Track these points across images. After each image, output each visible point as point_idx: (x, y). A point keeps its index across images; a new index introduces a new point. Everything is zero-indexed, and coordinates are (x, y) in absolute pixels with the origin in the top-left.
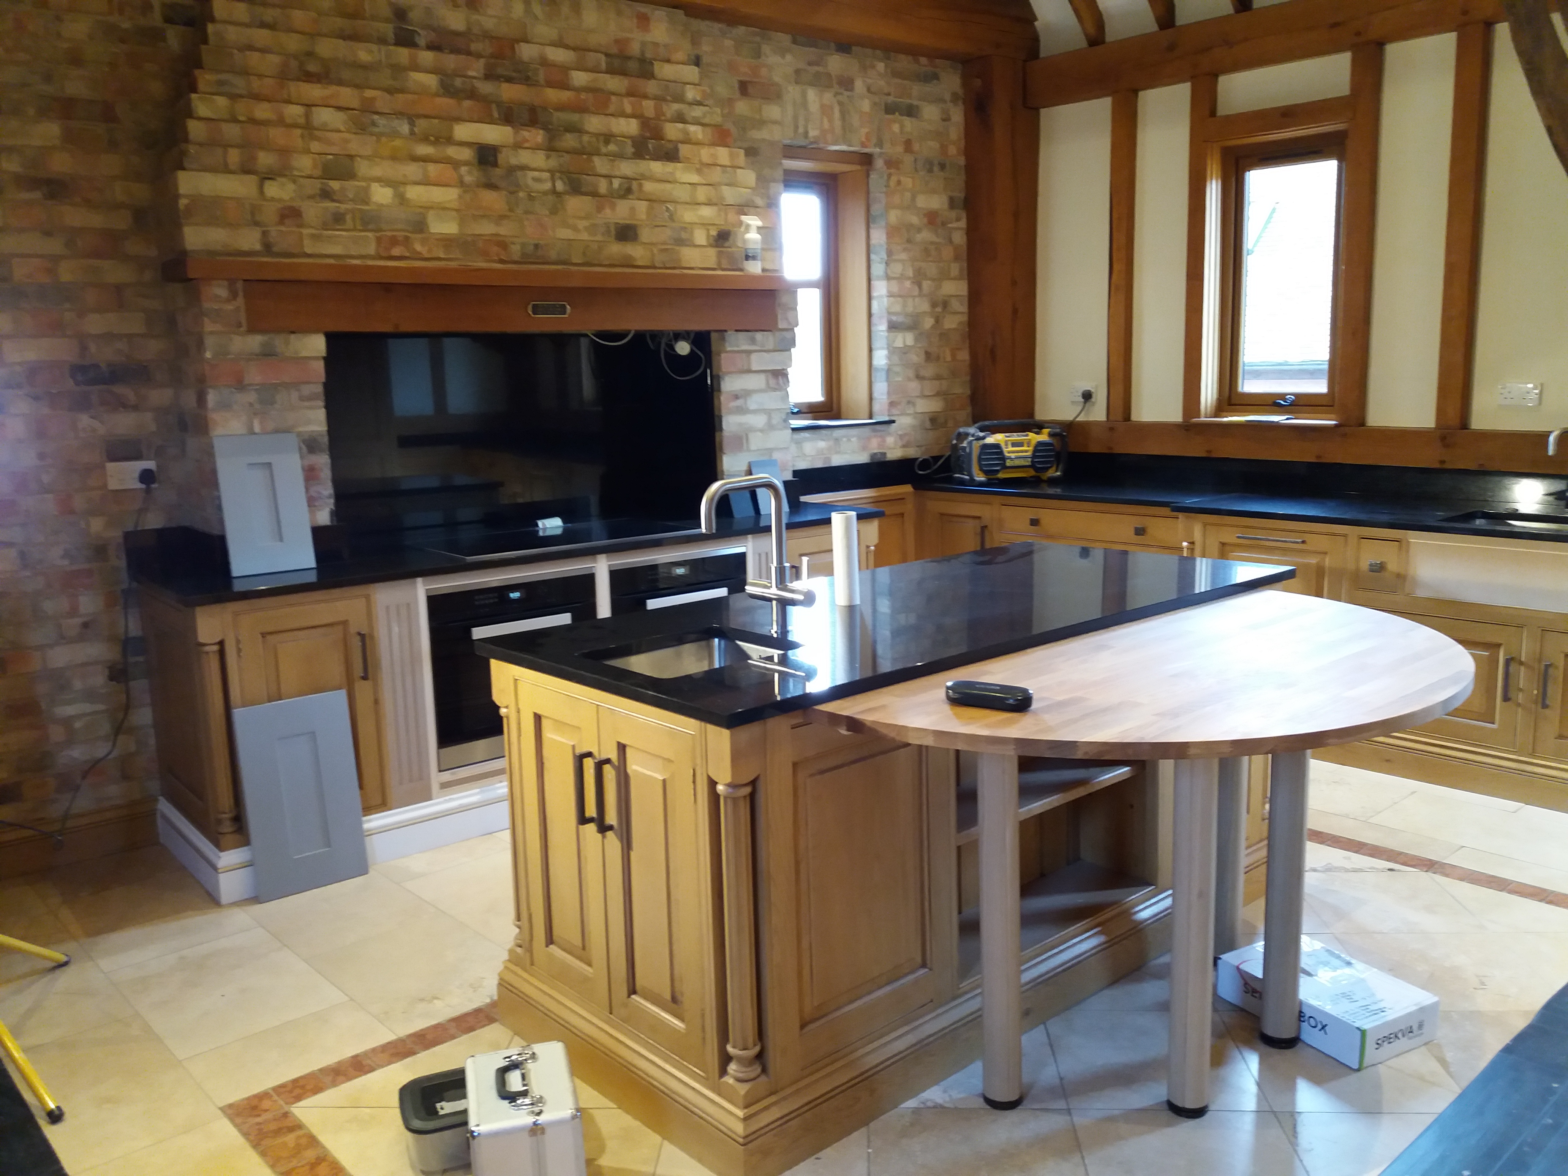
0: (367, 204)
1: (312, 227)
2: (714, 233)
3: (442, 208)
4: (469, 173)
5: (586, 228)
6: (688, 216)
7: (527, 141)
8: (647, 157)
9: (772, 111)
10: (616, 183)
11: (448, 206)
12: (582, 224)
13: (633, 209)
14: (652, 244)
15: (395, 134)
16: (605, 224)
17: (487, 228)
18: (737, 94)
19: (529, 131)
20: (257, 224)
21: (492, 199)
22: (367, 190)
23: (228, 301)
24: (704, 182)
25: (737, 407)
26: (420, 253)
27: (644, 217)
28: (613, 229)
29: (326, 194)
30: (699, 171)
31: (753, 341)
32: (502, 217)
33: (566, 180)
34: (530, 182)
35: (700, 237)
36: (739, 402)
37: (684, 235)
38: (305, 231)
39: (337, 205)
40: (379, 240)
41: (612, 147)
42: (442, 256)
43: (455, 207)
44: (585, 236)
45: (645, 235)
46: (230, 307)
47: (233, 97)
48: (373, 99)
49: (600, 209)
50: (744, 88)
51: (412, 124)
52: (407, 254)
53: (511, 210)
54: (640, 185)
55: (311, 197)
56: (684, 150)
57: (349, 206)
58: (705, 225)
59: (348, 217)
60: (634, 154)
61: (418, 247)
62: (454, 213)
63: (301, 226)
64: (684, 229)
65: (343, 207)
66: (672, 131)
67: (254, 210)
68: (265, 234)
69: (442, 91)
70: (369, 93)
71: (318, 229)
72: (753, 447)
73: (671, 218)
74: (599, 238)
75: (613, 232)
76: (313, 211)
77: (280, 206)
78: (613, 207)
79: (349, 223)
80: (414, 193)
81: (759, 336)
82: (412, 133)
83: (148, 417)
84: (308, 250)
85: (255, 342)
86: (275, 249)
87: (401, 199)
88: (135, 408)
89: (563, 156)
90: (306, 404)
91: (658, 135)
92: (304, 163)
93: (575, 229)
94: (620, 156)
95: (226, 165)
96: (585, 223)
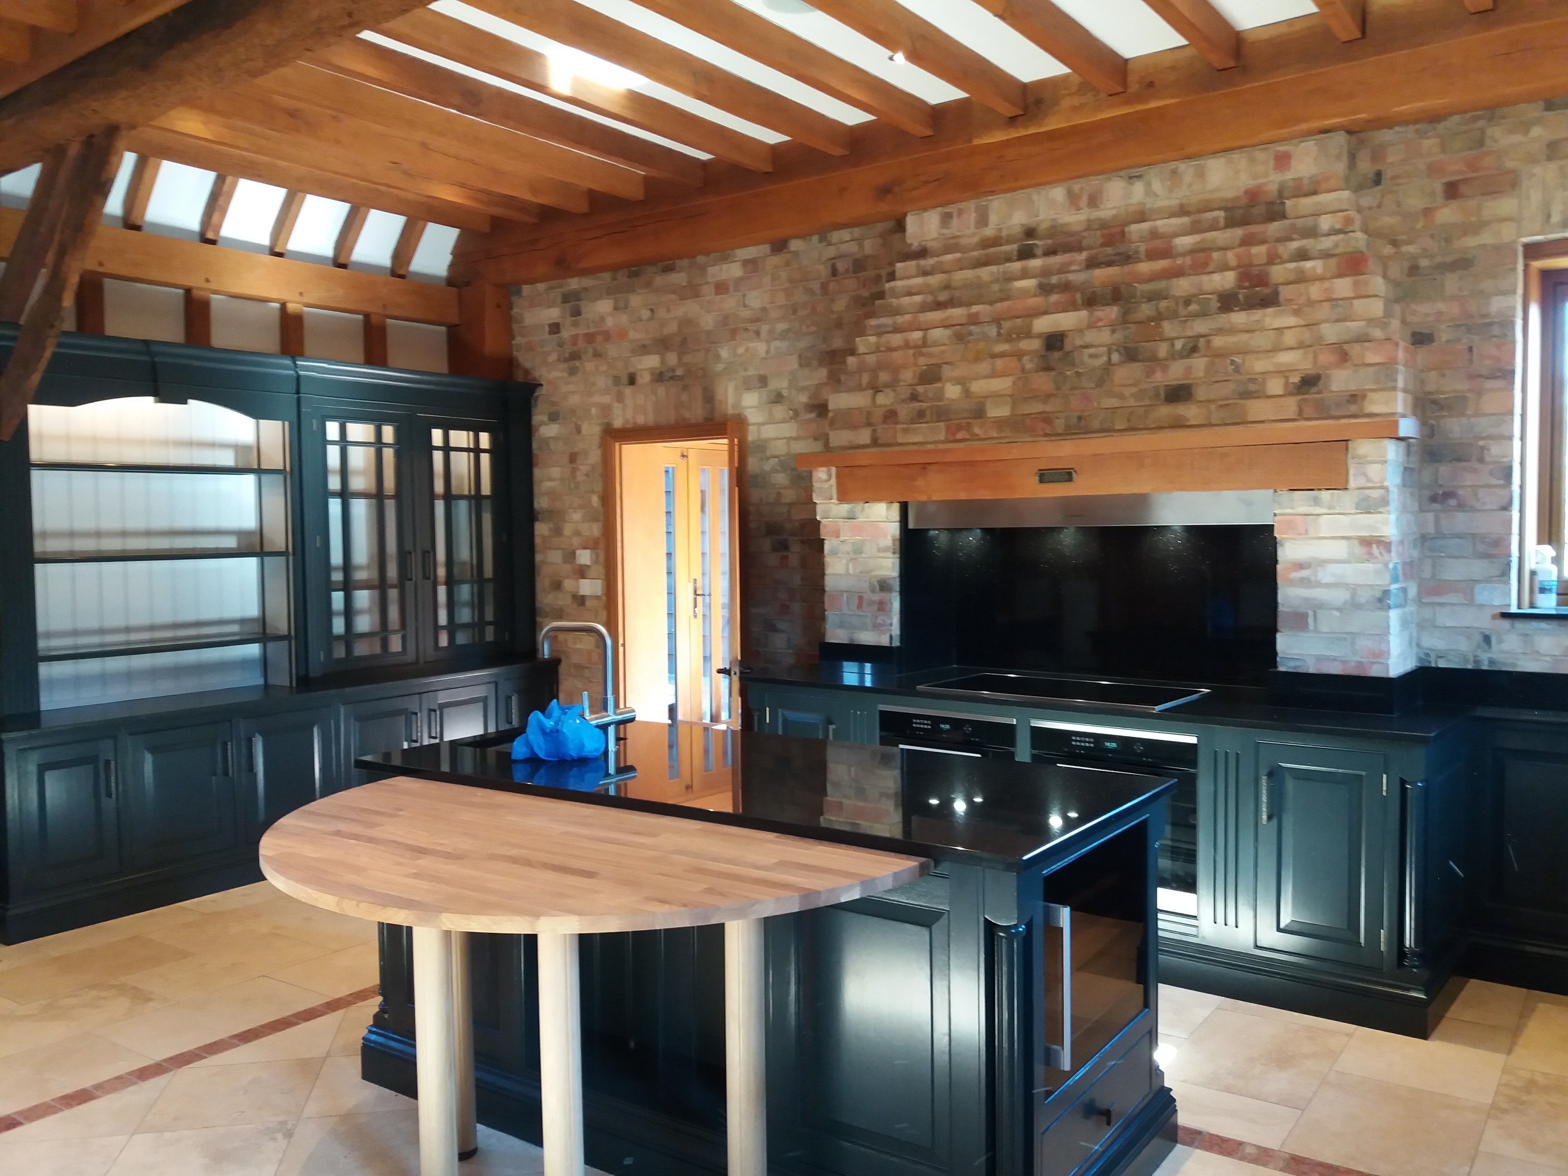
0: (941, 400)
1: (903, 423)
3: (996, 396)
4: (1031, 361)
5: (1133, 395)
6: (1260, 365)
7: (1100, 320)
9: (1505, 205)
10: (1179, 345)
11: (1003, 393)
13: (1189, 369)
14: (1209, 401)
15: (986, 337)
16: (1154, 387)
17: (1036, 407)
19: (1103, 310)
20: (869, 424)
21: (1043, 382)
22: (942, 390)
23: (826, 481)
25: (1302, 579)
26: (978, 435)
27: (1201, 374)
28: (1162, 392)
30: (1297, 313)
31: (1316, 502)
33: (1123, 351)
34: (1086, 359)
35: (1275, 386)
36: (1305, 573)
37: (1252, 387)
38: (899, 427)
39: (921, 404)
40: (948, 428)
42: (995, 435)
44: (1132, 402)
45: (1201, 393)
46: (826, 485)
51: (999, 327)
52: (968, 437)
53: (1058, 388)
54: (1209, 342)
55: (904, 401)
56: (1285, 292)
57: (929, 404)
58: (1283, 373)
59: (928, 413)
60: (1220, 308)
61: (977, 430)
62: (1009, 399)
63: (897, 423)
64: (1252, 380)
67: (869, 414)
68: (874, 431)
69: (1039, 291)
70: (975, 309)
71: (908, 424)
73: (1237, 370)
74: (1148, 402)
75: (1162, 397)
76: (904, 411)
78: (1165, 369)
79: (928, 418)
80: (978, 387)
85: (845, 508)
86: (880, 442)
87: (967, 393)
89: (1128, 328)
91: (1261, 280)
92: (908, 375)
93: (1121, 397)
94: (1203, 314)
96: (1133, 390)
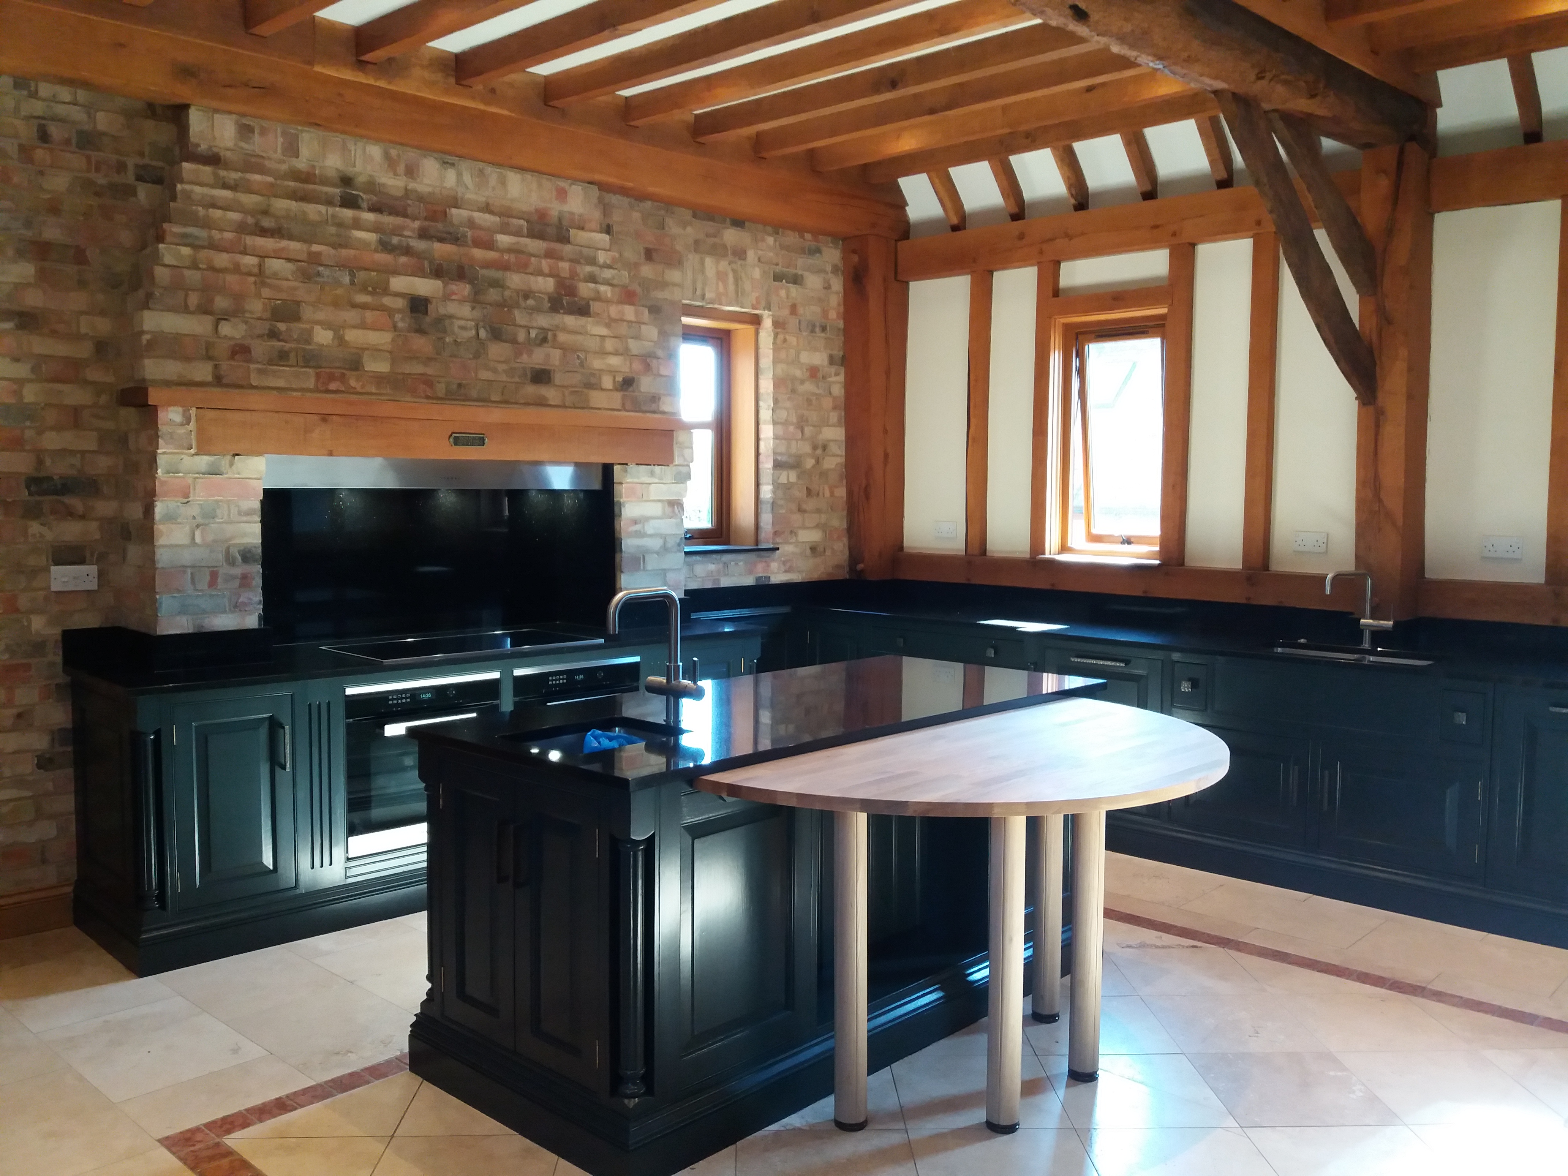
0: (310, 344)
1: (258, 363)
2: (620, 379)
3: (376, 350)
4: (402, 319)
5: (505, 371)
6: (597, 364)
7: (454, 293)
8: (562, 311)
9: (674, 275)
10: (533, 334)
11: (381, 348)
12: (502, 367)
13: (548, 356)
14: (563, 386)
15: (338, 283)
16: (522, 368)
17: (417, 368)
18: (643, 259)
19: (456, 285)
20: (209, 358)
21: (420, 343)
22: (310, 332)
23: (182, 425)
24: (612, 335)
25: (636, 531)
26: (355, 388)
27: (557, 363)
28: (529, 373)
29: (273, 334)
30: (608, 326)
31: (652, 474)
32: (430, 359)
33: (488, 329)
34: (456, 329)
35: (607, 382)
36: (637, 527)
37: (593, 380)
38: (252, 366)
39: (283, 344)
40: (318, 376)
41: (530, 302)
42: (374, 390)
43: (389, 350)
44: (504, 378)
45: (558, 378)
46: (182, 431)
47: (195, 247)
48: (319, 254)
49: (518, 354)
50: (649, 254)
51: (352, 275)
52: (343, 389)
53: (438, 354)
54: (555, 336)
55: (260, 336)
56: (595, 306)
57: (293, 346)
58: (613, 372)
59: (292, 355)
60: (550, 308)
61: (353, 383)
62: (388, 355)
63: (249, 361)
64: (593, 375)
65: (287, 346)
66: (585, 289)
67: (209, 346)
68: (216, 367)
69: (380, 248)
70: (316, 248)
71: (264, 364)
72: (649, 567)
73: (582, 365)
74: (517, 379)
75: (529, 376)
76: (260, 348)
77: (232, 343)
78: (530, 354)
79: (292, 360)
80: (353, 336)
81: (657, 469)
82: (352, 283)
83: (93, 526)
84: (255, 383)
85: (204, 461)
86: (225, 381)
87: (340, 340)
88: (83, 517)
89: (486, 308)
90: (245, 518)
91: (572, 291)
92: (256, 307)
93: (495, 371)
94: (537, 310)
95: (186, 306)
96: (504, 367)
